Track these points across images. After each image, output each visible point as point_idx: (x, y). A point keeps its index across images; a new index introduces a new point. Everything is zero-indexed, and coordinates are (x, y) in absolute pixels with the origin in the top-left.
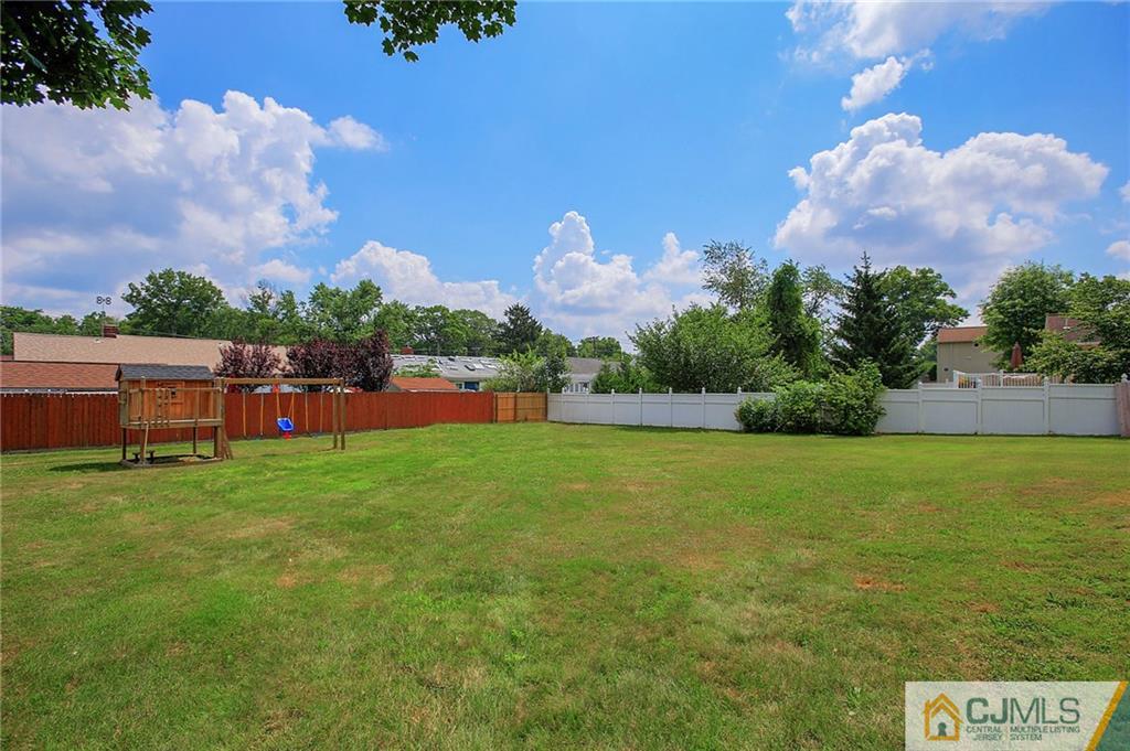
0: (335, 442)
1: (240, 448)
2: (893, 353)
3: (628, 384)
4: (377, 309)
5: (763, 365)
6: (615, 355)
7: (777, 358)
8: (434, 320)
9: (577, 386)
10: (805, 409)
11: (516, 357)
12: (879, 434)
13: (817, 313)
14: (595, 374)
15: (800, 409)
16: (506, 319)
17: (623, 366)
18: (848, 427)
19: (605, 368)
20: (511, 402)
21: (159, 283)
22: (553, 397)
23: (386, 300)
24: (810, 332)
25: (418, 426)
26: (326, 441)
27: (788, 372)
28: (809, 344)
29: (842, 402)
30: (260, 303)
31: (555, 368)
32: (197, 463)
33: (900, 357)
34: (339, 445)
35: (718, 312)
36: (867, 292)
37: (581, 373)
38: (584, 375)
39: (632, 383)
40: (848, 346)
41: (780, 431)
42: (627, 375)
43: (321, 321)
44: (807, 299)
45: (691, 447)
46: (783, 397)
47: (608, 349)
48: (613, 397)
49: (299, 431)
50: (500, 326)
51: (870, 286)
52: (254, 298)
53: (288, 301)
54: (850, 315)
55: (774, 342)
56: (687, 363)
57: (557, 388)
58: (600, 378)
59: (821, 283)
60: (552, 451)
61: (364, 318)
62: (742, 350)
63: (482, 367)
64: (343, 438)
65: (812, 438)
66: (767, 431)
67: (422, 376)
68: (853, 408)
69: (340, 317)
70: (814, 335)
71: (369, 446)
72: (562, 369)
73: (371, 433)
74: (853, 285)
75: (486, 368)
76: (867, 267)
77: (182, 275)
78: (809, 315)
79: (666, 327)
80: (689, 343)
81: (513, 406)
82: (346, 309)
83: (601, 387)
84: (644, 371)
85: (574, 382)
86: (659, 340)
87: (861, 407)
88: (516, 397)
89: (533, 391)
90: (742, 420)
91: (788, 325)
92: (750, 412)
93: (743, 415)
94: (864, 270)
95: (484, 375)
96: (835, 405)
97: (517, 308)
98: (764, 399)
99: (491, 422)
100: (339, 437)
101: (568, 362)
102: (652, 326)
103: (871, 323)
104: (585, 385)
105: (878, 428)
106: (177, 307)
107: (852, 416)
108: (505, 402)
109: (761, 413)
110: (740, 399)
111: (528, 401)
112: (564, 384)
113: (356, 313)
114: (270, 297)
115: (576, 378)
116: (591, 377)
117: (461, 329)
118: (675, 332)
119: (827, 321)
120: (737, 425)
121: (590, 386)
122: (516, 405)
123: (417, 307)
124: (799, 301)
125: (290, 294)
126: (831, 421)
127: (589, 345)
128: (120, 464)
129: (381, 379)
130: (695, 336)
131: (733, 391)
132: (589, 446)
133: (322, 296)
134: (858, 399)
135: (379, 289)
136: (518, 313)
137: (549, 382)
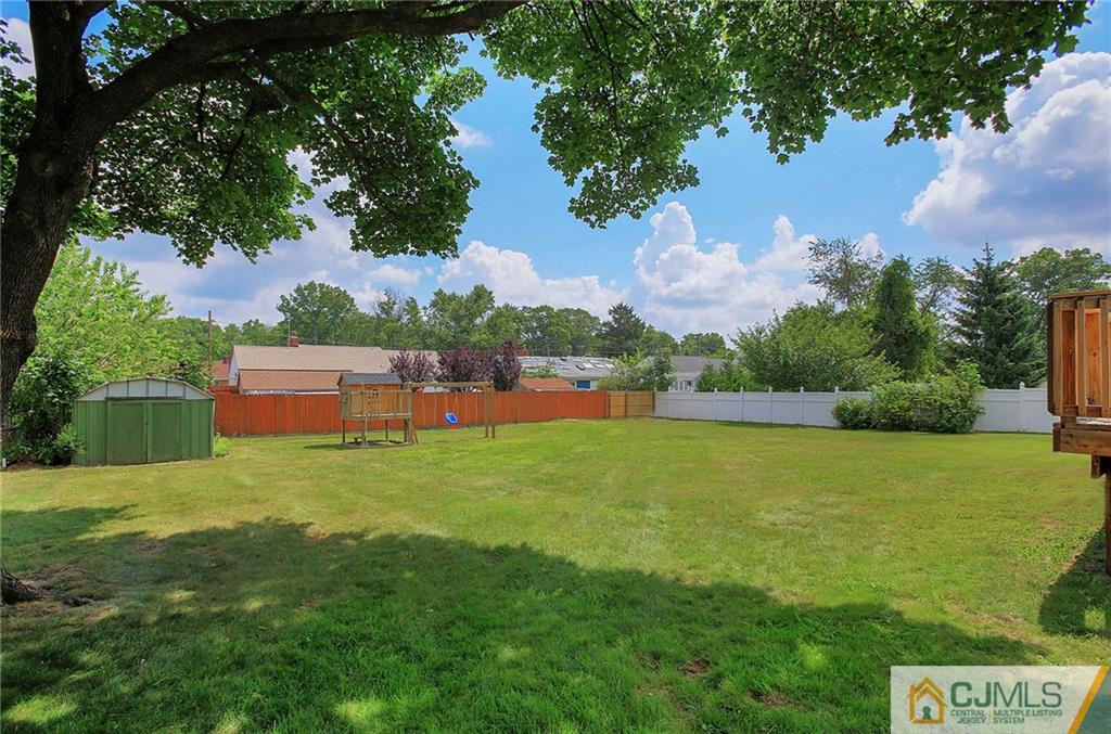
0: (487, 433)
1: (421, 435)
2: (1017, 349)
3: (730, 383)
4: (490, 312)
5: (862, 365)
6: (719, 351)
7: (879, 358)
8: (540, 319)
9: (681, 383)
10: (900, 407)
11: (626, 358)
12: (977, 432)
13: (935, 306)
14: (699, 373)
15: (894, 407)
16: (610, 318)
17: (726, 365)
18: (942, 426)
19: (709, 368)
20: (623, 399)
21: (305, 293)
22: (660, 395)
23: (499, 303)
24: (923, 328)
25: (543, 421)
26: (479, 431)
27: (890, 371)
28: (922, 341)
29: (935, 401)
30: (386, 307)
31: (662, 368)
32: (388, 446)
33: (1027, 352)
34: (490, 435)
35: (824, 310)
36: (988, 286)
37: (685, 371)
38: (687, 374)
39: (735, 382)
40: (966, 342)
41: (875, 428)
42: (730, 374)
43: (441, 324)
44: (922, 293)
45: (783, 440)
46: (879, 396)
47: (711, 344)
48: (716, 395)
49: (461, 424)
50: (605, 324)
51: (992, 280)
52: (380, 304)
53: (412, 306)
54: (968, 310)
55: (875, 342)
56: (786, 365)
57: (664, 386)
58: (703, 377)
59: (939, 274)
60: (663, 441)
61: (478, 321)
62: (843, 351)
63: (591, 366)
64: (493, 429)
65: (906, 434)
66: (862, 428)
67: (543, 377)
68: (947, 408)
69: (457, 319)
70: (927, 331)
71: (511, 435)
72: (668, 369)
73: (507, 426)
74: (973, 278)
75: (596, 368)
76: (989, 259)
77: (322, 286)
78: (925, 310)
79: (767, 330)
80: (788, 346)
81: (623, 404)
82: (462, 312)
83: (705, 386)
84: (746, 372)
85: (679, 380)
86: (759, 343)
87: (956, 406)
88: (626, 395)
89: (641, 389)
90: (838, 418)
91: (898, 321)
92: (846, 409)
93: (840, 413)
94: (985, 263)
95: (593, 374)
96: (929, 404)
97: (620, 307)
98: (862, 398)
99: (605, 417)
100: (490, 428)
101: (674, 361)
102: (753, 329)
103: (992, 319)
104: (690, 383)
105: (976, 426)
106: (316, 314)
107: (947, 415)
108: (617, 399)
109: (856, 412)
110: (838, 397)
111: (637, 398)
112: (670, 384)
113: (472, 316)
114: (394, 303)
115: (680, 376)
116: (694, 375)
117: (566, 327)
118: (774, 337)
119: (943, 316)
120: (835, 422)
121: (694, 384)
122: (626, 401)
123: (524, 308)
124: (910, 298)
125: (413, 300)
126: (927, 419)
127: (692, 342)
128: (341, 445)
129: (512, 379)
130: (794, 338)
131: (831, 390)
132: (695, 438)
133: (441, 301)
134: (952, 398)
135: (491, 293)
136: (621, 311)
137: (657, 381)
